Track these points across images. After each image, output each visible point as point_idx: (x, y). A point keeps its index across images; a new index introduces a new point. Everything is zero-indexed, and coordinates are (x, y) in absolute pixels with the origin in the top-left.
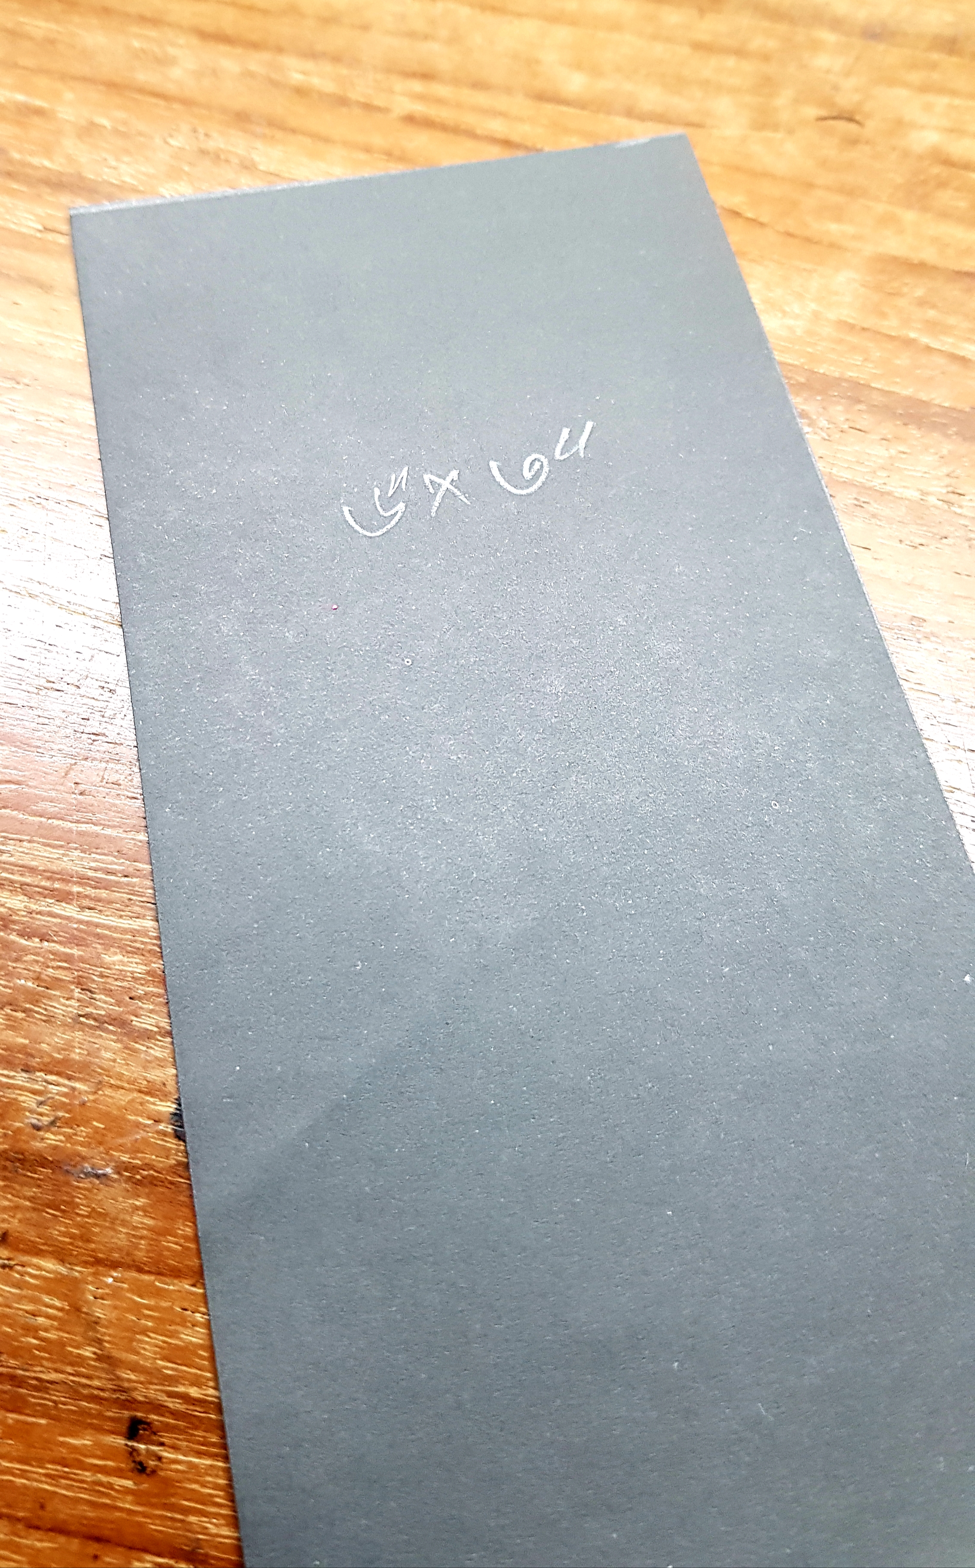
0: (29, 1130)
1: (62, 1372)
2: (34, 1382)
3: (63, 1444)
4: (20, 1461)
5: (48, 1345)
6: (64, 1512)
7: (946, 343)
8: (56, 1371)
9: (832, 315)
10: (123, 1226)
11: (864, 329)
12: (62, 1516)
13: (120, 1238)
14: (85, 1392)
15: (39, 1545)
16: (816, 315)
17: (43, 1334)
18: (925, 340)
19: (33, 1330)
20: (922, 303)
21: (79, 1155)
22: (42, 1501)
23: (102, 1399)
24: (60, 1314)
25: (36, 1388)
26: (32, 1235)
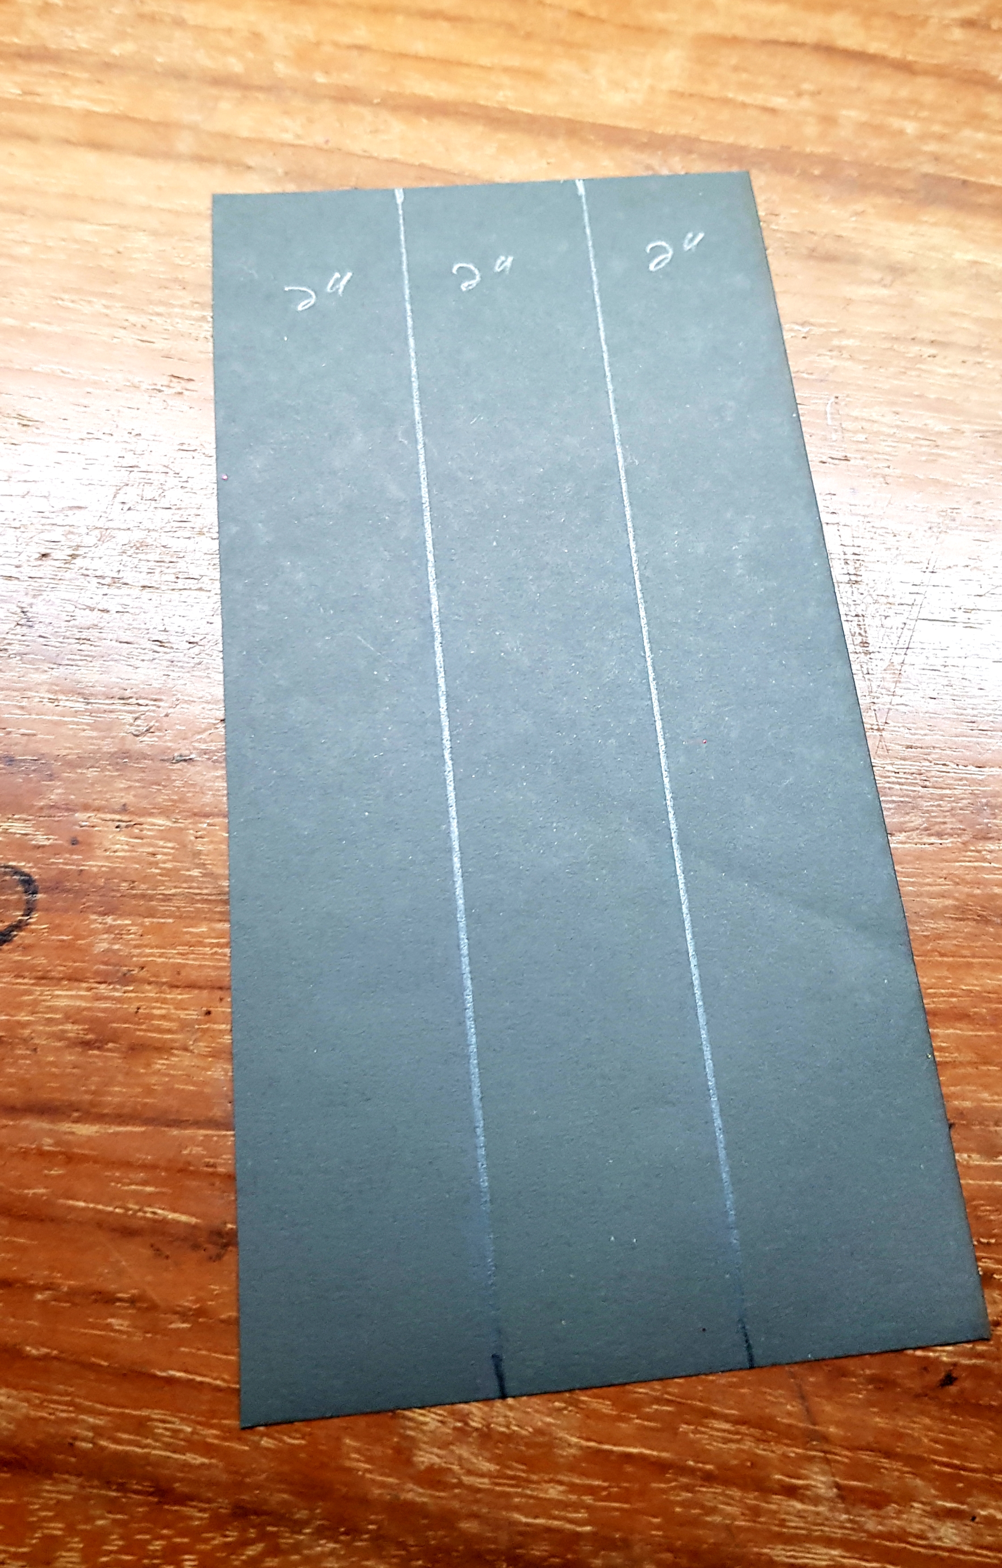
0: (131, 737)
1: (180, 887)
2: (160, 897)
3: (187, 933)
4: (157, 947)
5: (167, 873)
6: (194, 975)
7: (759, 98)
8: (175, 887)
9: (665, 86)
10: (210, 790)
11: (691, 95)
12: (193, 977)
13: (208, 798)
14: (198, 898)
15: (180, 997)
16: (652, 89)
17: (163, 865)
18: (741, 98)
19: (156, 864)
20: (736, 69)
21: (169, 748)
22: (178, 969)
23: (210, 900)
24: (172, 851)
25: (163, 900)
26: (144, 804)
